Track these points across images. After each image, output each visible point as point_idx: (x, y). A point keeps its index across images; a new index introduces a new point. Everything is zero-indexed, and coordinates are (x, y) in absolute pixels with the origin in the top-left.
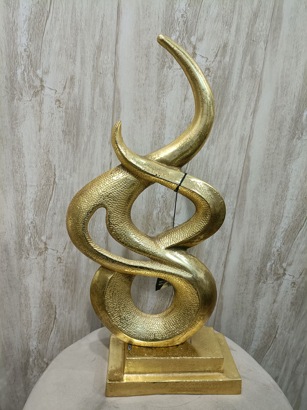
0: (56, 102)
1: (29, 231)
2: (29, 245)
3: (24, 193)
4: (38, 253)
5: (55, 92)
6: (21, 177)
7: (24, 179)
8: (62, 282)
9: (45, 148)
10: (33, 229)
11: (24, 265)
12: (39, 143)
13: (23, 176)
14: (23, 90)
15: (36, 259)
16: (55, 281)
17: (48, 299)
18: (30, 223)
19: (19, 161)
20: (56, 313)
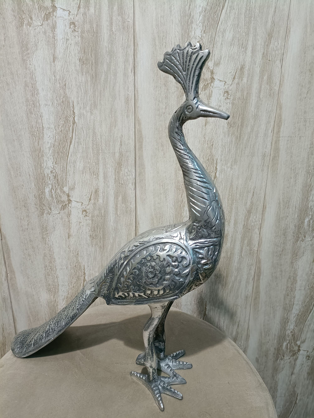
0: (70, 25)
1: (49, 182)
2: (51, 199)
3: (41, 137)
4: (61, 207)
5: (69, 13)
6: (36, 118)
7: (40, 121)
8: (89, 238)
9: (61, 82)
10: (54, 179)
11: (46, 222)
12: (55, 76)
13: (39, 116)
14: (32, 12)
15: (59, 213)
16: (82, 238)
17: (75, 259)
18: (50, 172)
19: (33, 99)
20: (85, 274)
